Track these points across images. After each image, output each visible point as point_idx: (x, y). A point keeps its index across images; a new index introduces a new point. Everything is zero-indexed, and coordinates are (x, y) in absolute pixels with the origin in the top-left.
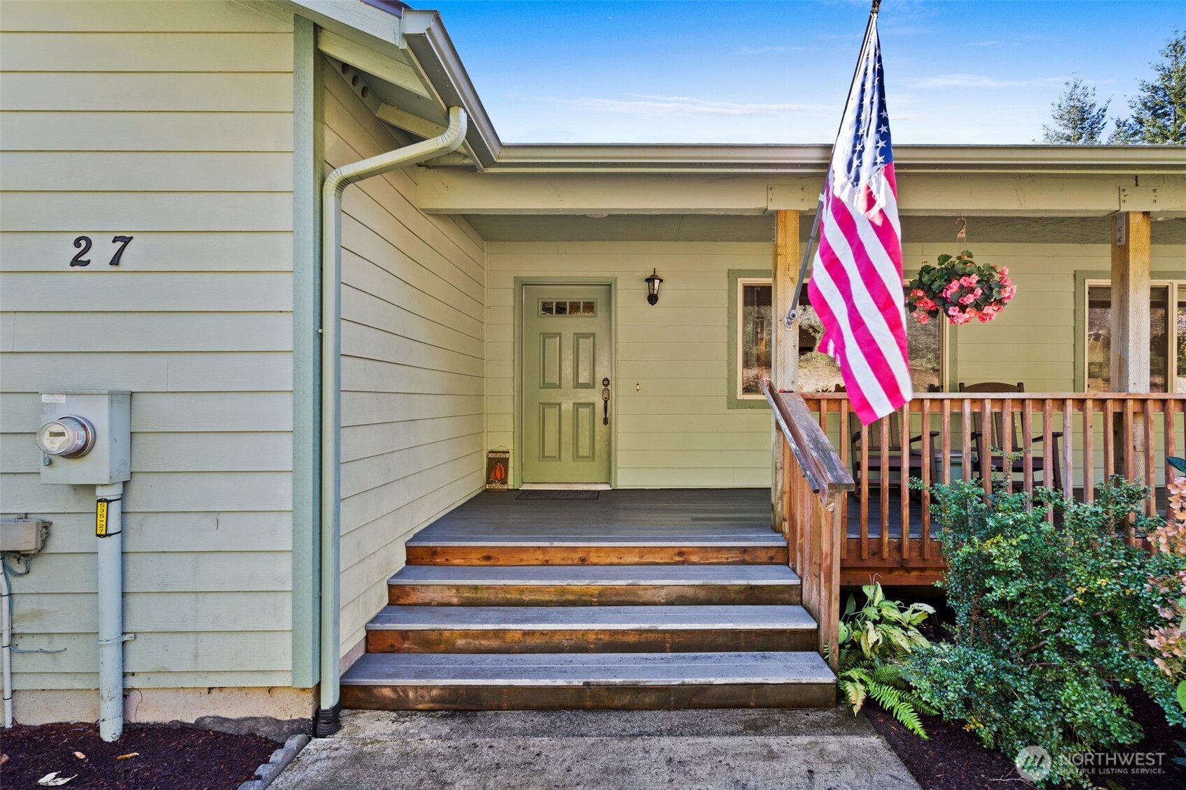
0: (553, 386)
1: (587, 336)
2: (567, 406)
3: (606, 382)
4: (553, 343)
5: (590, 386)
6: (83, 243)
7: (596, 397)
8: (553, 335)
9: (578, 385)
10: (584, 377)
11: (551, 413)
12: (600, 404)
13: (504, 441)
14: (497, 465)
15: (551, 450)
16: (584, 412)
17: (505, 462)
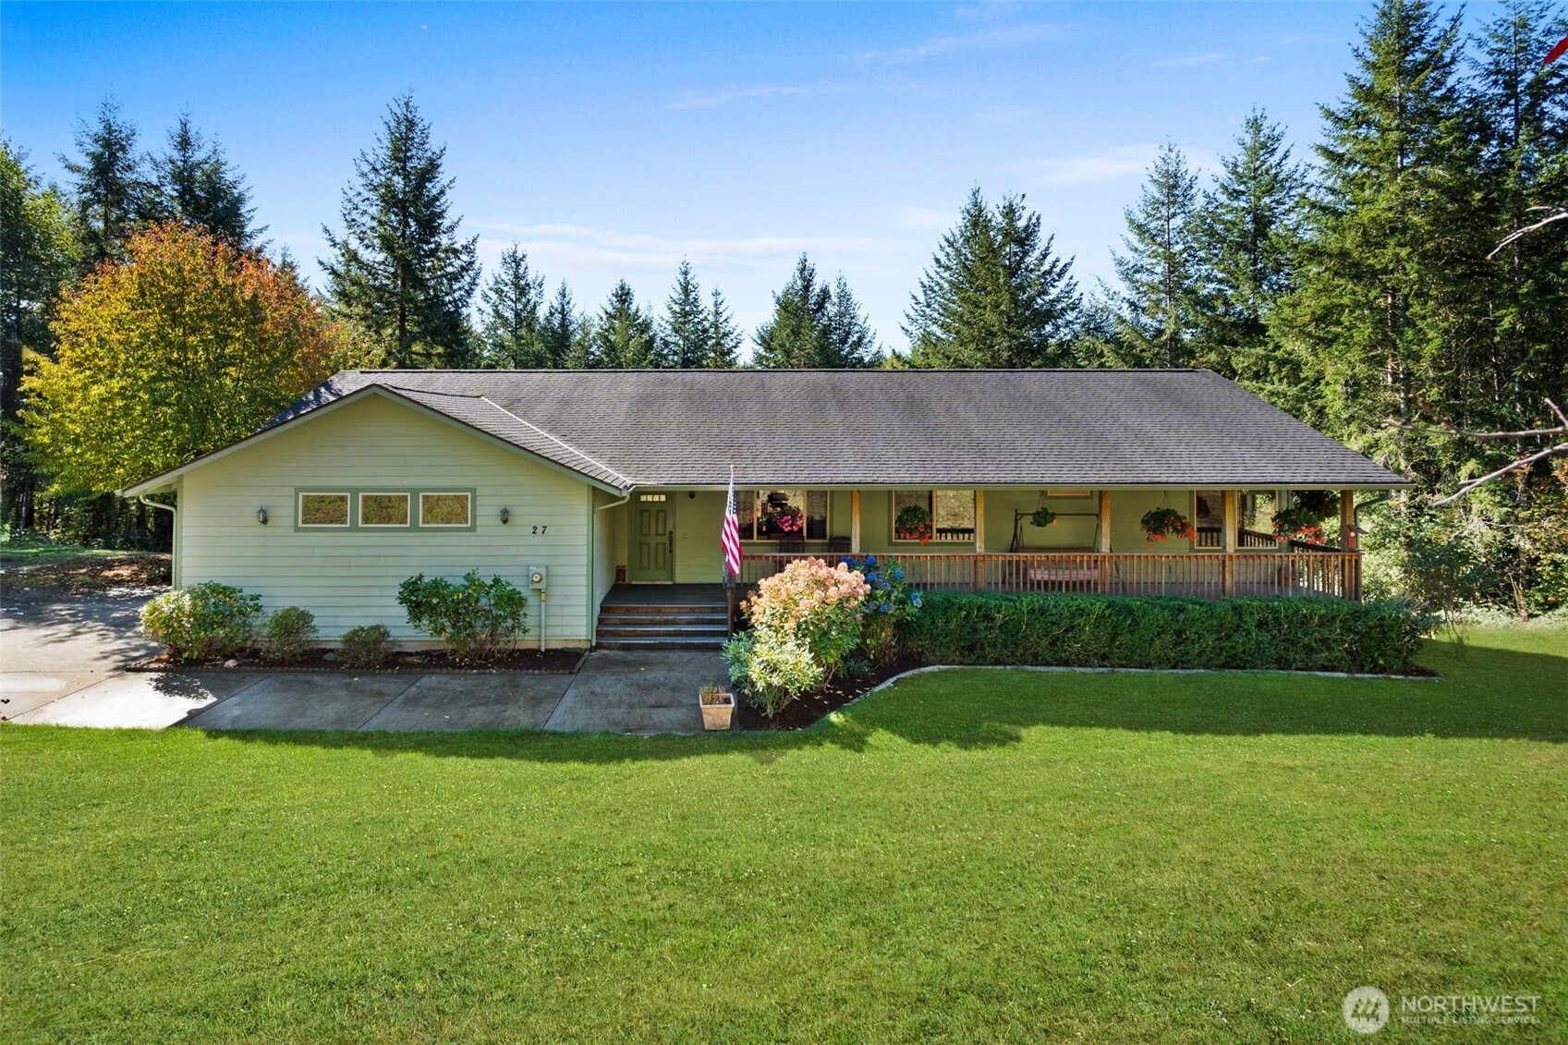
0: (645, 535)
1: (661, 511)
2: (653, 545)
3: (671, 533)
4: (646, 515)
5: (664, 534)
6: (535, 528)
7: (666, 540)
8: (646, 511)
9: (657, 534)
10: (661, 531)
11: (645, 548)
12: (668, 544)
13: (623, 560)
14: (620, 572)
15: (645, 565)
16: (660, 547)
17: (624, 571)
